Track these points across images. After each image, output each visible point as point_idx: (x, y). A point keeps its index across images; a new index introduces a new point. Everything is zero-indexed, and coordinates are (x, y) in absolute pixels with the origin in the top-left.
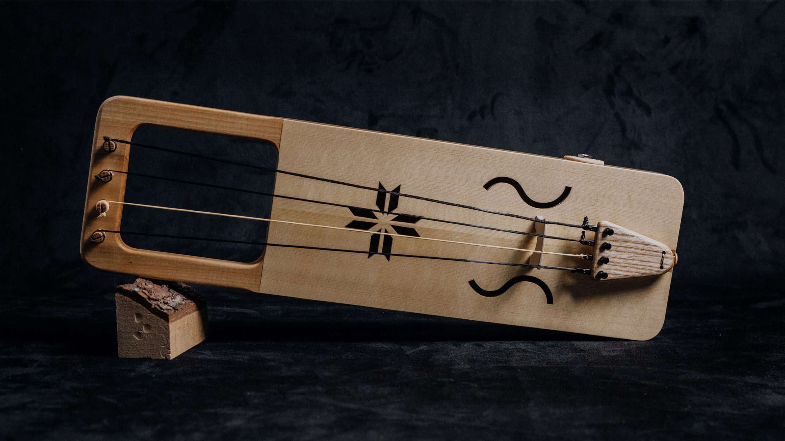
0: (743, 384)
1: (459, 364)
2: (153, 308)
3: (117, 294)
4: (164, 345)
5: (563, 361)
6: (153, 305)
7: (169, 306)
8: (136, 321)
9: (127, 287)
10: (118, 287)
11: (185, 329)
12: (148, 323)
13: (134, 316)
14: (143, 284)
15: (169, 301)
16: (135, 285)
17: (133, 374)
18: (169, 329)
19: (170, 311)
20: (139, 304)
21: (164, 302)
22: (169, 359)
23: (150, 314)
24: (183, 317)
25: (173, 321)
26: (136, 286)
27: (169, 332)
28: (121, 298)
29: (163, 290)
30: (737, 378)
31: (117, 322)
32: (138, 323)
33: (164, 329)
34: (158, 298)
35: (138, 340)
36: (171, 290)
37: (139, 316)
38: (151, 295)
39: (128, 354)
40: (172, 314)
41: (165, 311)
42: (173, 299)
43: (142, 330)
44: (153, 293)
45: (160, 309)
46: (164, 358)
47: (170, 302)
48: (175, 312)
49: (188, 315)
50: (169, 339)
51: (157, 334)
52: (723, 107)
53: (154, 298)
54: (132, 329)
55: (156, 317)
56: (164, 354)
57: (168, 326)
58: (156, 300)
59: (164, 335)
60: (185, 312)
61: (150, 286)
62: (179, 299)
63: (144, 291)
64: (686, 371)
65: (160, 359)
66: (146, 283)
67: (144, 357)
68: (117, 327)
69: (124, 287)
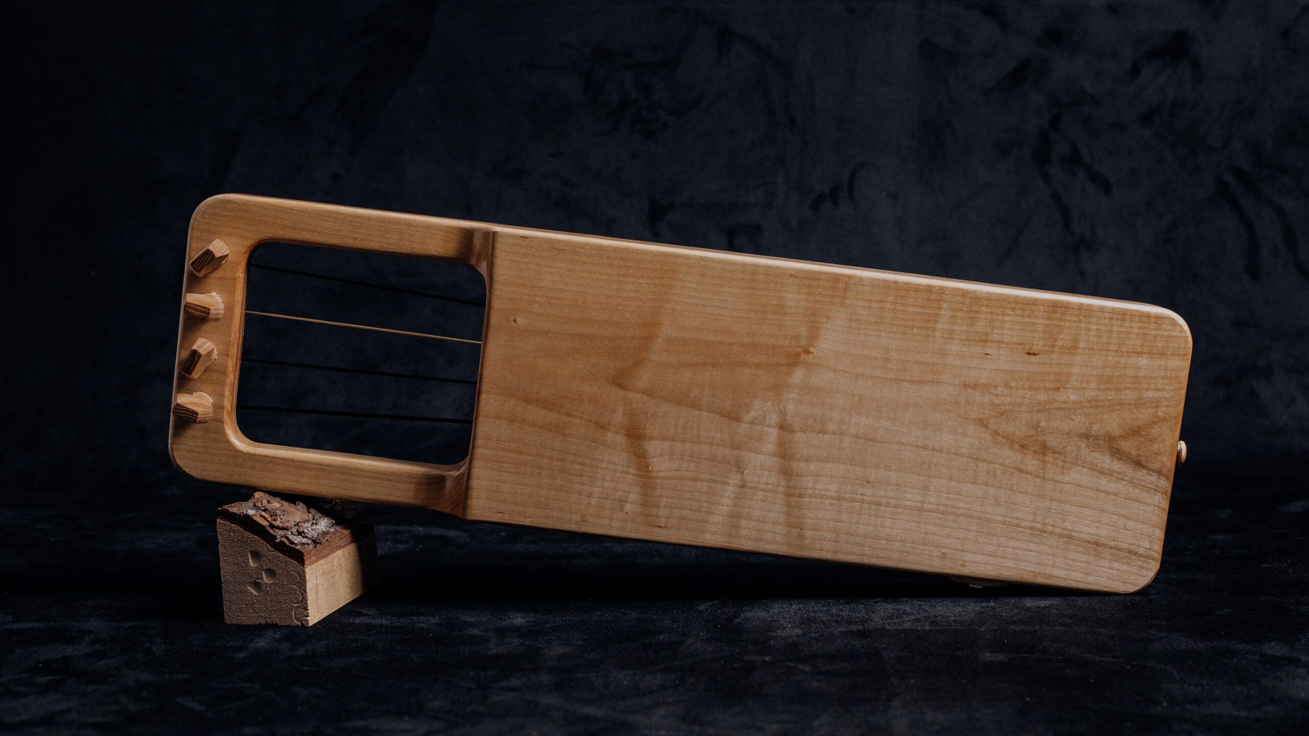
0: (1258, 658)
1: (784, 628)
2: (278, 542)
3: (220, 520)
4: (298, 603)
5: (958, 619)
6: (278, 537)
7: (306, 537)
8: (251, 564)
9: (235, 508)
10: (220, 509)
11: (334, 573)
12: (272, 567)
13: (248, 556)
14: (265, 502)
15: (307, 528)
16: (250, 503)
17: (242, 655)
18: (305, 576)
19: (306, 546)
20: (255, 536)
21: (297, 531)
22: (306, 625)
23: (274, 551)
24: (330, 555)
25: (312, 563)
26: (252, 504)
27: (305, 581)
28: (226, 527)
29: (298, 509)
30: (1250, 647)
31: (221, 565)
32: (254, 568)
33: (298, 575)
34: (288, 525)
35: (256, 594)
36: (312, 510)
37: (256, 555)
38: (275, 520)
39: (240, 618)
40: (310, 552)
41: (298, 547)
42: (315, 525)
43: (262, 579)
44: (280, 516)
45: (290, 544)
46: (299, 624)
47: (308, 530)
48: (316, 547)
49: (340, 551)
50: (306, 593)
51: (286, 585)
52: (1229, 178)
53: (281, 525)
54: (245, 577)
55: (283, 556)
56: (298, 616)
57: (304, 572)
58: (283, 529)
59: (298, 587)
60: (333, 545)
61: (276, 504)
62: (324, 524)
63: (263, 513)
64: (1164, 634)
65: (291, 626)
66: (270, 499)
67: (266, 623)
68: (221, 574)
69: (230, 509)
